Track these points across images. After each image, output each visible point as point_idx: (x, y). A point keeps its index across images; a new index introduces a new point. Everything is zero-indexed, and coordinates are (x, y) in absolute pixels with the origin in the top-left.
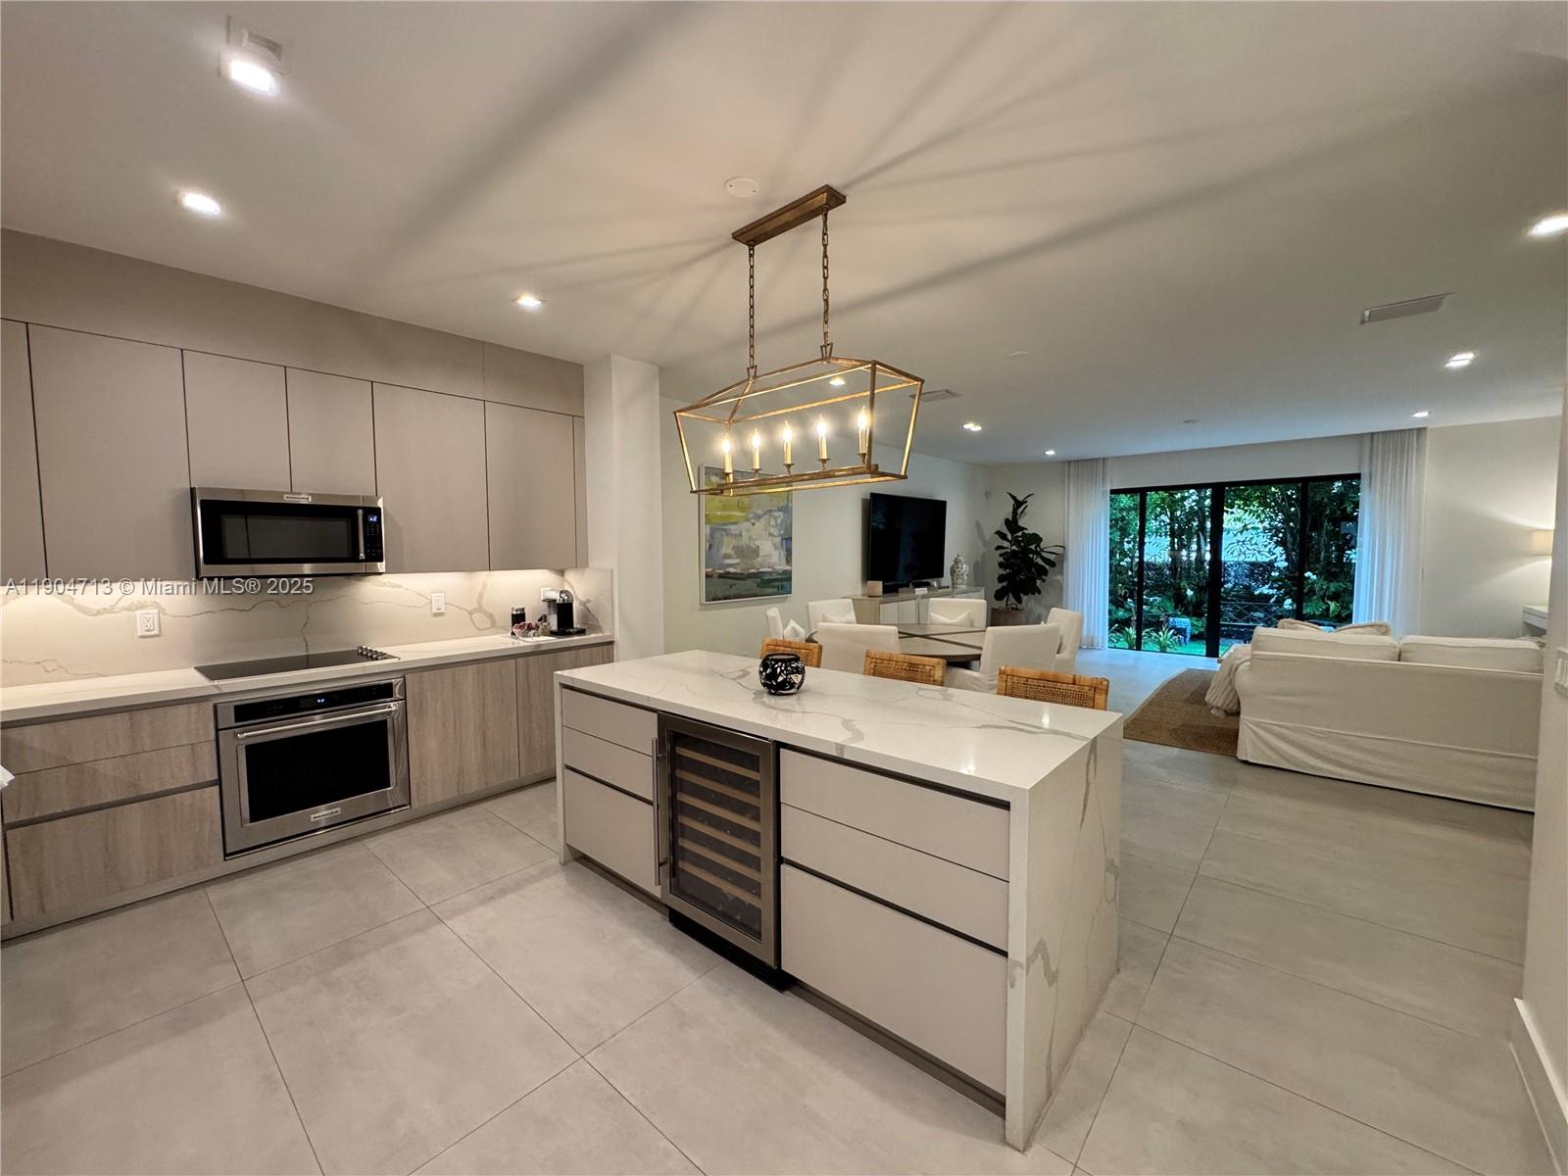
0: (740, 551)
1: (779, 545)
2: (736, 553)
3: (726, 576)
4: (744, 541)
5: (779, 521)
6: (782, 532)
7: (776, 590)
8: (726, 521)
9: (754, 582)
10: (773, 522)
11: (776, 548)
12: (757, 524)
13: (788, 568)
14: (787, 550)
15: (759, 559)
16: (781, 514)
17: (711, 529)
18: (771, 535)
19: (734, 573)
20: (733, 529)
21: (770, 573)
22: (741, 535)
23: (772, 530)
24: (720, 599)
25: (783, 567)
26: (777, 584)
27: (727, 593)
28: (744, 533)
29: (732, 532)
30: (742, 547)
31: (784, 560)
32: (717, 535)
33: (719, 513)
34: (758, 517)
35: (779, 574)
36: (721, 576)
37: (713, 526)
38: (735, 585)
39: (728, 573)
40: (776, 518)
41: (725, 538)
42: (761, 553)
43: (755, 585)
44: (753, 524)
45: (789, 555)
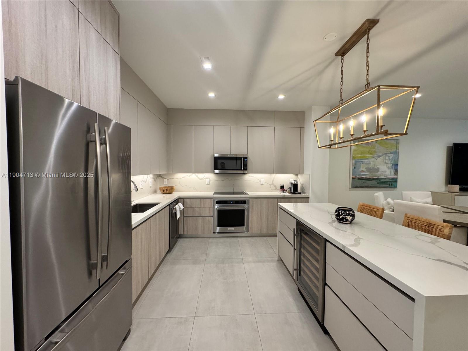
0: (369, 170)
1: (391, 167)
2: (367, 170)
3: (362, 179)
4: (371, 165)
5: (391, 158)
6: (392, 162)
7: (388, 186)
8: (362, 158)
9: (376, 182)
10: (387, 158)
11: (389, 168)
12: (379, 159)
13: (395, 177)
14: (395, 170)
15: (379, 173)
16: (392, 155)
17: (355, 161)
18: (386, 163)
19: (366, 178)
20: (366, 161)
21: (385, 178)
22: (370, 163)
23: (387, 161)
24: (358, 187)
25: (393, 176)
26: (388, 183)
27: (362, 185)
28: (371, 163)
29: (366, 162)
30: (371, 168)
31: (393, 174)
32: (358, 164)
33: (359, 155)
34: (379, 156)
35: (390, 179)
36: (359, 179)
37: (356, 160)
38: (366, 182)
40: (389, 157)
41: (362, 165)
42: (380, 170)
43: (377, 183)
44: (377, 159)
45: (396, 172)
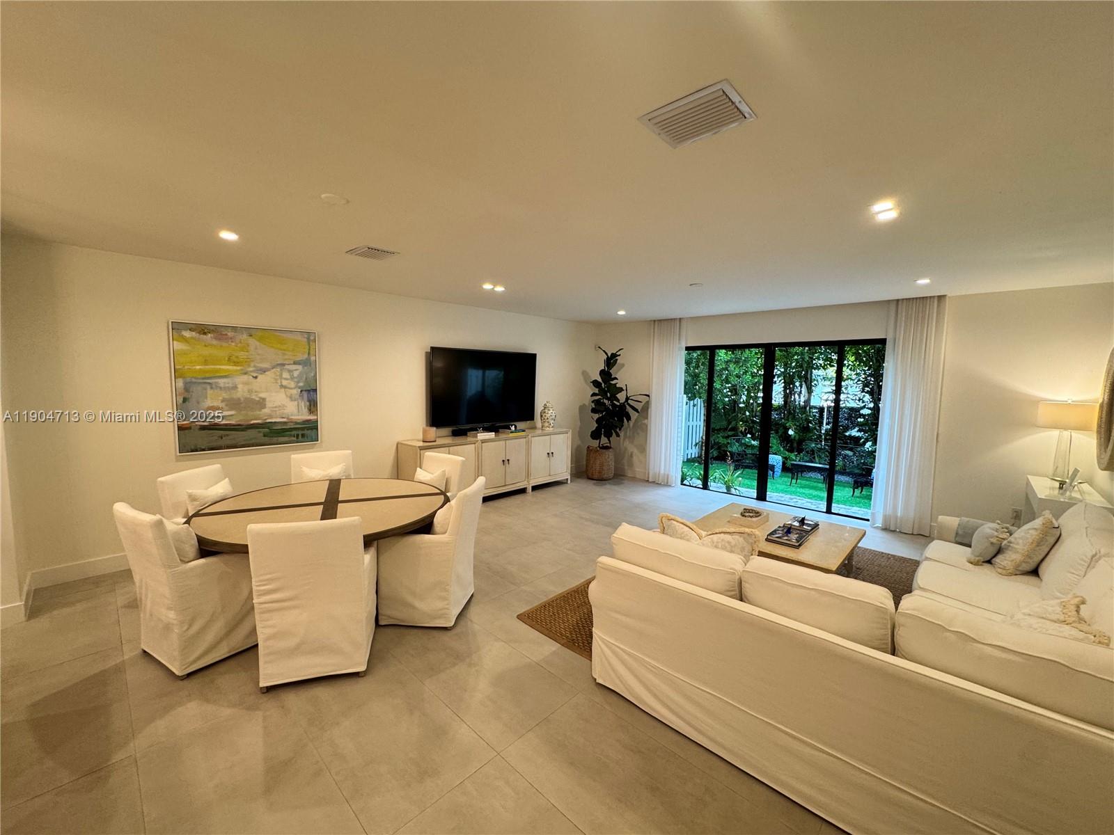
0: (234, 404)
1: (297, 397)
2: (226, 405)
3: (213, 427)
4: (241, 392)
5: (296, 374)
6: (301, 384)
7: (295, 439)
8: (207, 375)
9: (260, 432)
10: (285, 375)
11: (291, 398)
12: (260, 377)
13: (312, 417)
14: (309, 401)
15: (266, 411)
16: (300, 367)
17: (186, 384)
18: (282, 386)
19: (226, 425)
20: (222, 382)
21: (285, 423)
22: (235, 387)
23: (285, 383)
24: (204, 450)
25: (306, 416)
26: (294, 433)
27: (214, 444)
28: (240, 386)
29: (222, 385)
30: (239, 399)
31: (305, 410)
32: (196, 390)
33: (198, 367)
34: (264, 371)
35: (297, 423)
36: (203, 428)
37: (188, 380)
38: (227, 435)
39: (216, 424)
40: (290, 371)
41: (210, 392)
42: (269, 405)
43: (262, 434)
44: (256, 377)
45: (313, 406)
